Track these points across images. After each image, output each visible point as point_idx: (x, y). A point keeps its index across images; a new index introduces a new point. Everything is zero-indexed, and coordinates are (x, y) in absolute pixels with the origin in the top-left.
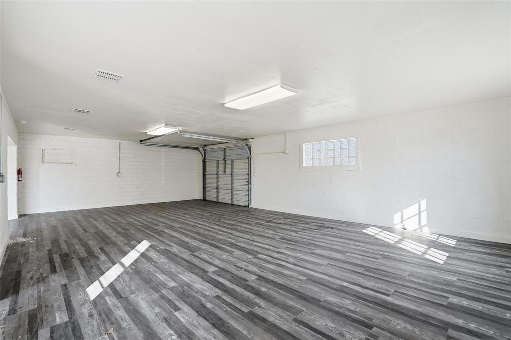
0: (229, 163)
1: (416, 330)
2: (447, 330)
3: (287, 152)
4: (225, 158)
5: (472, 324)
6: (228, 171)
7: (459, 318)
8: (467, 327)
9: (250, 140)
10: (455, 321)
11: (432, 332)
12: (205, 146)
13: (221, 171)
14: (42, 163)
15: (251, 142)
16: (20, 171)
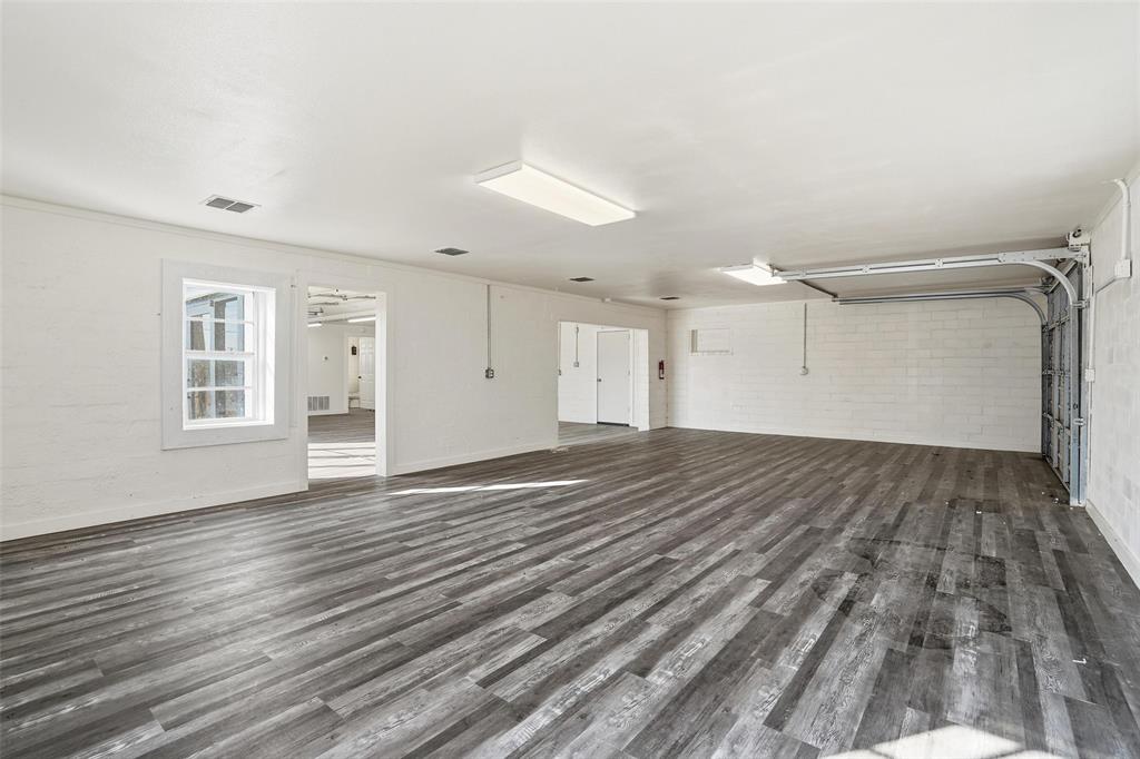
1: (146, 642)
2: (104, 672)
5: (71, 712)
7: (103, 703)
8: (75, 701)
9: (1073, 242)
10: (105, 694)
11: (123, 655)
14: (692, 351)
15: (1085, 249)
16: (661, 365)
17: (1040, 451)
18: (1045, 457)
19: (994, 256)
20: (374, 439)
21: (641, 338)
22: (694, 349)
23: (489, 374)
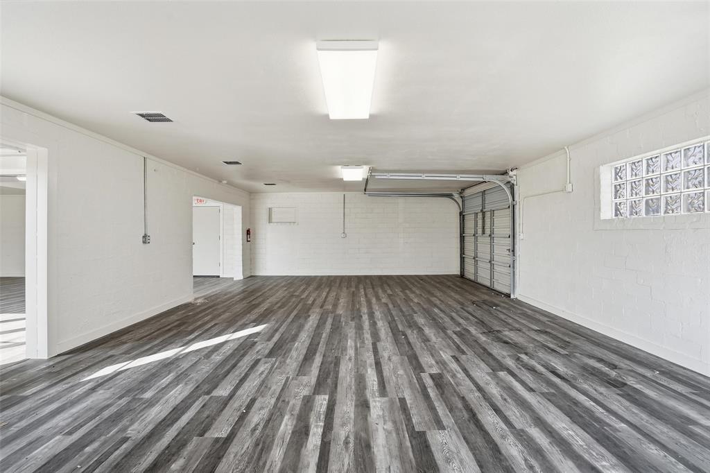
0: (488, 215)
3: (569, 188)
4: (483, 207)
6: (488, 231)
9: (511, 173)
12: (463, 190)
13: (480, 231)
14: (269, 222)
15: (515, 177)
16: (248, 232)
17: (459, 274)
18: (462, 276)
19: (481, 176)
20: (23, 311)
21: (237, 211)
22: (270, 221)
23: (146, 239)
